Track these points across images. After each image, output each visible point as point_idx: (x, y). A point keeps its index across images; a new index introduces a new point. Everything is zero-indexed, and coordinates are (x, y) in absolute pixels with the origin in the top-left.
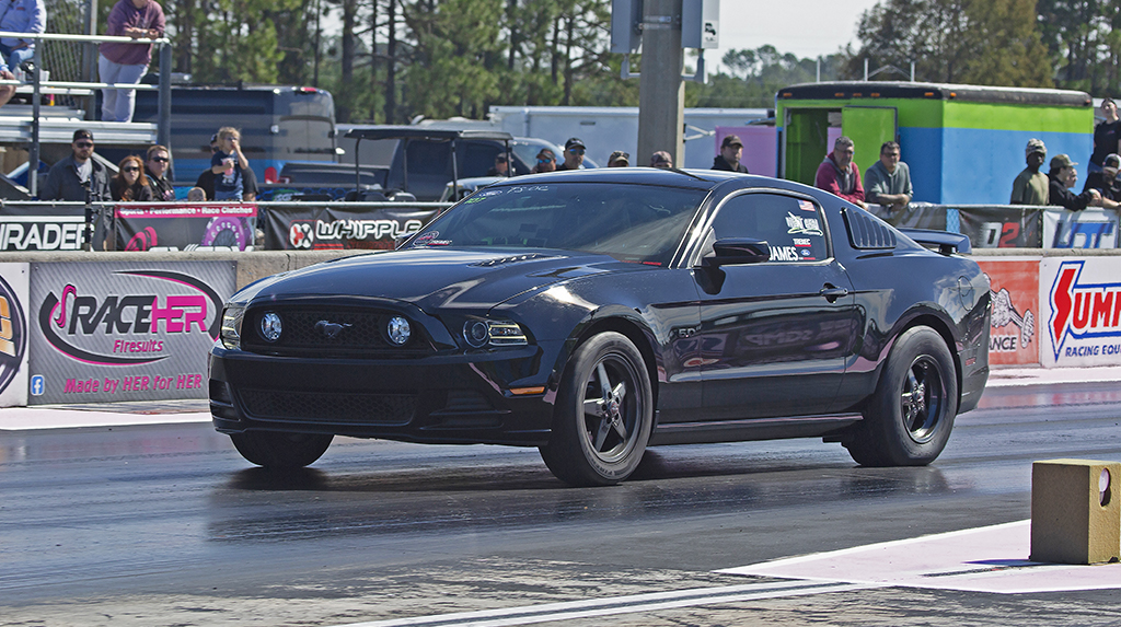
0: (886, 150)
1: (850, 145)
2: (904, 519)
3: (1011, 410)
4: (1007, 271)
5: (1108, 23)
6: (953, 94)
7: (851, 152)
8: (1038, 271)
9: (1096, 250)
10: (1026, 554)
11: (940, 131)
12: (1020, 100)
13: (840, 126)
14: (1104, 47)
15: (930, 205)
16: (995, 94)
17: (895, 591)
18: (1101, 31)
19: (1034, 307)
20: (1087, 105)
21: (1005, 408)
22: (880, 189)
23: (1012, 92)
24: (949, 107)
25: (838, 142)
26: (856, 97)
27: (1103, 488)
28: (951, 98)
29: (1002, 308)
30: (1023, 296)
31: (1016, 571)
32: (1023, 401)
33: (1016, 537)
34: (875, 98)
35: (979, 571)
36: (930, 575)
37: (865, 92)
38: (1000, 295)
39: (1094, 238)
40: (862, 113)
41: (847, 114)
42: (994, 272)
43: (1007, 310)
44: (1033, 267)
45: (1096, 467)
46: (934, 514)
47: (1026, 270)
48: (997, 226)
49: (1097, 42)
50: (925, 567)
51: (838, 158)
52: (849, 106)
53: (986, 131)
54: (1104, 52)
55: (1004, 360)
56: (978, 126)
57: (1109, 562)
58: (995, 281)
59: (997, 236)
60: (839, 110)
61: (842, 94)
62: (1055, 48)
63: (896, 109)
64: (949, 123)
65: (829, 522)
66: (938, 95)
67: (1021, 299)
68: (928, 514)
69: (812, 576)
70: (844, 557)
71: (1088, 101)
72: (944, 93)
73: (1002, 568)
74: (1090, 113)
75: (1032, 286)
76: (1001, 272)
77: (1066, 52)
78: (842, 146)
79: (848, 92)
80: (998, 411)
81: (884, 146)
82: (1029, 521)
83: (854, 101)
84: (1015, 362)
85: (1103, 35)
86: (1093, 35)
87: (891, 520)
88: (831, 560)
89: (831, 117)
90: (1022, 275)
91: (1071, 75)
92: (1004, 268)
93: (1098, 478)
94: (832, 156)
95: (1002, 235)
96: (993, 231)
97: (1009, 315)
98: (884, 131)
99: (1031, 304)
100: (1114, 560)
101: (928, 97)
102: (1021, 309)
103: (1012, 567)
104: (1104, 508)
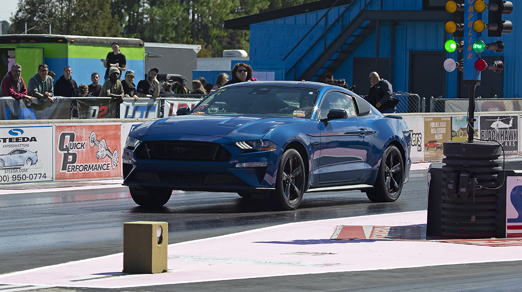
0: (41, 68)
1: (20, 67)
2: (58, 254)
3: (109, 201)
4: (105, 130)
5: (148, 4)
6: (72, 40)
7: (20, 71)
8: (120, 130)
9: (146, 119)
10: (121, 269)
11: (67, 59)
12: (107, 43)
13: (14, 57)
14: (146, 16)
15: (63, 98)
16: (94, 40)
17: (56, 289)
18: (145, 8)
19: (119, 148)
20: (141, 46)
21: (106, 199)
22: (36, 90)
23: (103, 39)
24: (71, 48)
25: (13, 66)
26: (22, 42)
27: (159, 235)
28: (72, 42)
29: (103, 149)
30: (113, 143)
31: (116, 277)
32: (114, 196)
33: (116, 261)
34: (32, 43)
35: (97, 278)
36: (73, 281)
37: (27, 40)
38: (101, 143)
39: (145, 113)
40: (25, 50)
41: (18, 51)
42: (98, 131)
43: (105, 150)
44: (118, 128)
45: (155, 225)
46: (74, 252)
47: (114, 130)
48: (97, 108)
49: (143, 14)
50: (71, 277)
51: (13, 74)
52: (19, 47)
53: (90, 59)
54: (146, 18)
55: (104, 175)
56: (86, 57)
57: (162, 272)
58: (99, 135)
59: (97, 113)
60: (14, 49)
61: (15, 41)
62: (121, 17)
63: (43, 48)
64: (71, 55)
65: (20, 257)
66: (65, 41)
67: (112, 144)
68: (71, 251)
69: (14, 283)
70: (29, 273)
71: (142, 43)
72: (68, 40)
73: (109, 277)
74: (143, 49)
75: (117, 138)
76: (101, 130)
77: (127, 18)
78: (16, 68)
79: (18, 40)
80: (101, 201)
81: (40, 66)
82: (122, 254)
83: (21, 45)
84: (109, 176)
85: (146, 10)
86: (140, 10)
87: (52, 255)
88: (23, 275)
89: (9, 53)
90: (113, 132)
91: (130, 30)
92: (103, 129)
93: (156, 230)
94: (10, 73)
95: (99, 112)
96: (95, 110)
97: (106, 152)
98: (37, 60)
99: (117, 147)
100: (165, 271)
101: (60, 42)
102: (112, 149)
103: (114, 275)
104: (159, 245)
